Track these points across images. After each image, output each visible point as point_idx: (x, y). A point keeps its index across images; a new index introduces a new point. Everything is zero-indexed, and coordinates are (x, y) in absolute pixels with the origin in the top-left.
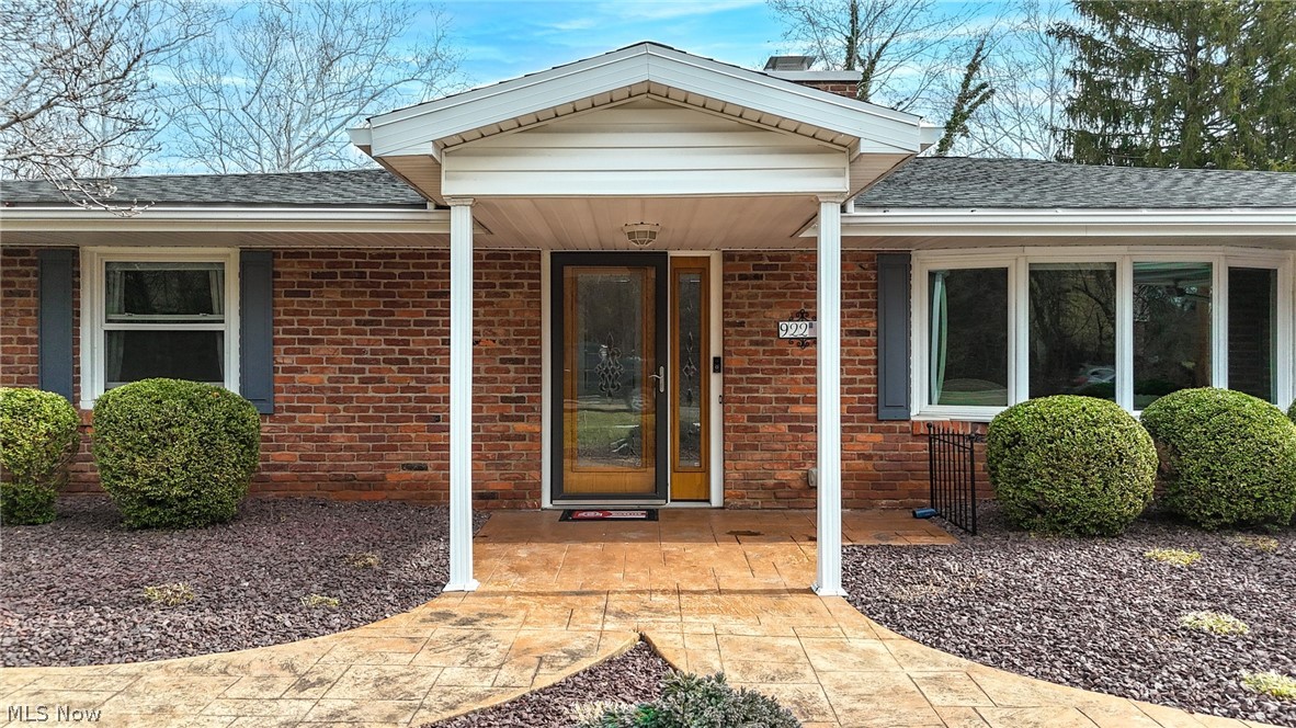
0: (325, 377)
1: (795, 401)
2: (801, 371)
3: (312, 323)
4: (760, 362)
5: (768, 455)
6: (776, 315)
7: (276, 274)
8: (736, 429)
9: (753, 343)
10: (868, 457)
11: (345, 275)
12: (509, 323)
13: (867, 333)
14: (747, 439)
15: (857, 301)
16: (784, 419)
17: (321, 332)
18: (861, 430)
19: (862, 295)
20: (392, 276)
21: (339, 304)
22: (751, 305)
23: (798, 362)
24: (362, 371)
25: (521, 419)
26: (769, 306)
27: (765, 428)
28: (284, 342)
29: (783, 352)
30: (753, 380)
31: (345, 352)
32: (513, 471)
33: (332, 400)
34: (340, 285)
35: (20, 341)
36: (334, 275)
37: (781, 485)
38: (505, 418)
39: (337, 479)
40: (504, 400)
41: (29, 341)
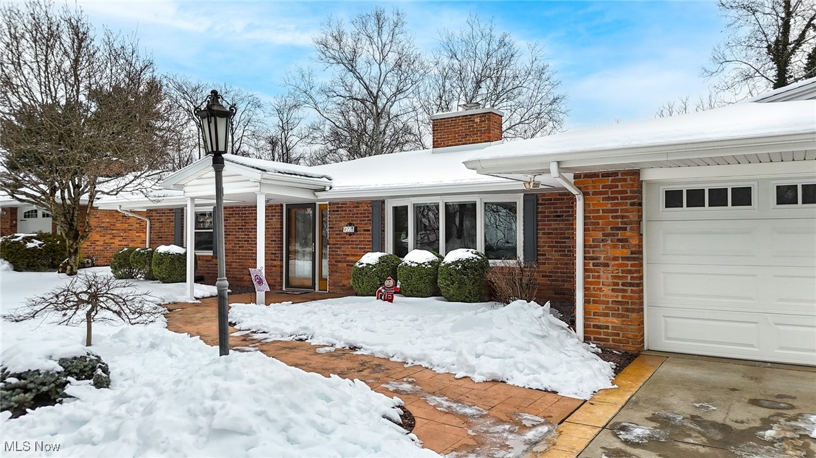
1: (348, 255)
2: (350, 244)
4: (338, 241)
5: (340, 275)
6: (342, 224)
8: (332, 265)
9: (336, 234)
12: (273, 228)
13: (369, 231)
14: (334, 269)
15: (366, 219)
16: (345, 262)
19: (368, 217)
20: (245, 214)
21: (234, 223)
22: (336, 221)
23: (349, 241)
24: (239, 244)
25: (275, 260)
26: (341, 221)
27: (340, 265)
29: (345, 238)
30: (336, 248)
31: (236, 238)
38: (272, 260)
39: (233, 277)
40: (272, 254)
41: (173, 235)
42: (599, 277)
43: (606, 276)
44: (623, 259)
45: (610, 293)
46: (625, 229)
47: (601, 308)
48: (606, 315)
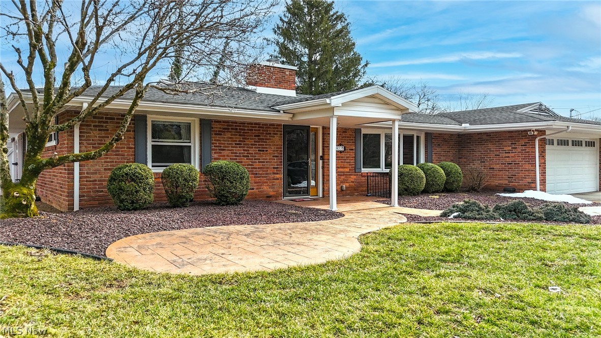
2: (340, 159)
3: (223, 144)
7: (212, 128)
10: (353, 182)
11: (232, 129)
12: (275, 145)
13: (353, 150)
15: (351, 141)
18: (352, 175)
21: (230, 138)
24: (237, 159)
25: (278, 174)
28: (214, 150)
31: (232, 153)
32: (276, 189)
34: (230, 132)
35: (128, 148)
36: (229, 129)
38: (274, 173)
40: (274, 168)
41: (131, 148)
44: (543, 163)
45: (541, 176)
46: (544, 152)
48: (540, 185)
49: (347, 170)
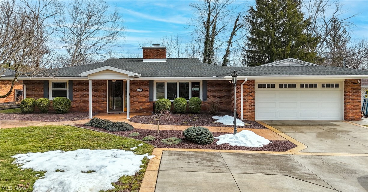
0: (79, 96)
1: (139, 99)
2: (140, 95)
3: (78, 89)
4: (134, 94)
6: (136, 88)
7: (73, 83)
8: (131, 103)
9: (133, 92)
10: (148, 106)
11: (82, 83)
12: (102, 89)
13: (148, 91)
14: (133, 104)
15: (147, 86)
16: (137, 101)
17: (79, 91)
18: (147, 102)
21: (81, 87)
22: (133, 87)
25: (104, 101)
26: (135, 87)
28: (74, 92)
29: (137, 93)
30: (133, 96)
32: (103, 108)
33: (80, 99)
35: (42, 92)
36: (80, 83)
37: (137, 110)
39: (81, 109)
40: (102, 99)
41: (43, 92)
42: (246, 104)
43: (247, 104)
44: (251, 100)
45: (248, 108)
46: (252, 93)
47: (246, 111)
48: (248, 113)
49: (145, 100)
